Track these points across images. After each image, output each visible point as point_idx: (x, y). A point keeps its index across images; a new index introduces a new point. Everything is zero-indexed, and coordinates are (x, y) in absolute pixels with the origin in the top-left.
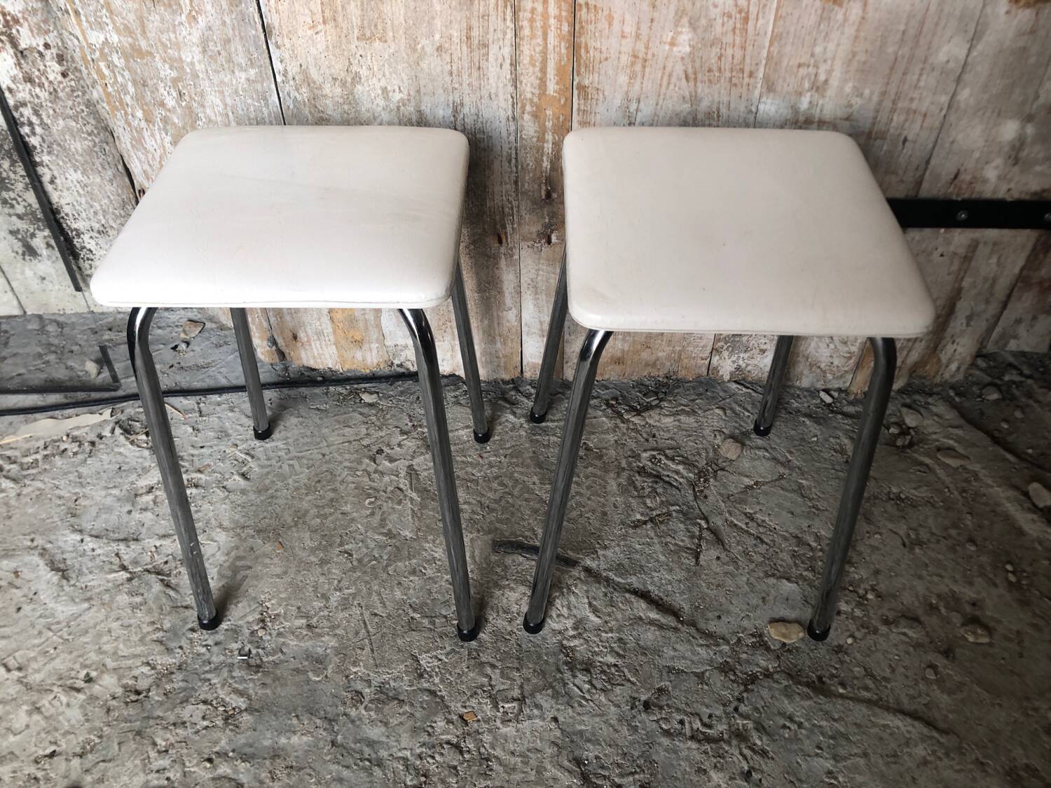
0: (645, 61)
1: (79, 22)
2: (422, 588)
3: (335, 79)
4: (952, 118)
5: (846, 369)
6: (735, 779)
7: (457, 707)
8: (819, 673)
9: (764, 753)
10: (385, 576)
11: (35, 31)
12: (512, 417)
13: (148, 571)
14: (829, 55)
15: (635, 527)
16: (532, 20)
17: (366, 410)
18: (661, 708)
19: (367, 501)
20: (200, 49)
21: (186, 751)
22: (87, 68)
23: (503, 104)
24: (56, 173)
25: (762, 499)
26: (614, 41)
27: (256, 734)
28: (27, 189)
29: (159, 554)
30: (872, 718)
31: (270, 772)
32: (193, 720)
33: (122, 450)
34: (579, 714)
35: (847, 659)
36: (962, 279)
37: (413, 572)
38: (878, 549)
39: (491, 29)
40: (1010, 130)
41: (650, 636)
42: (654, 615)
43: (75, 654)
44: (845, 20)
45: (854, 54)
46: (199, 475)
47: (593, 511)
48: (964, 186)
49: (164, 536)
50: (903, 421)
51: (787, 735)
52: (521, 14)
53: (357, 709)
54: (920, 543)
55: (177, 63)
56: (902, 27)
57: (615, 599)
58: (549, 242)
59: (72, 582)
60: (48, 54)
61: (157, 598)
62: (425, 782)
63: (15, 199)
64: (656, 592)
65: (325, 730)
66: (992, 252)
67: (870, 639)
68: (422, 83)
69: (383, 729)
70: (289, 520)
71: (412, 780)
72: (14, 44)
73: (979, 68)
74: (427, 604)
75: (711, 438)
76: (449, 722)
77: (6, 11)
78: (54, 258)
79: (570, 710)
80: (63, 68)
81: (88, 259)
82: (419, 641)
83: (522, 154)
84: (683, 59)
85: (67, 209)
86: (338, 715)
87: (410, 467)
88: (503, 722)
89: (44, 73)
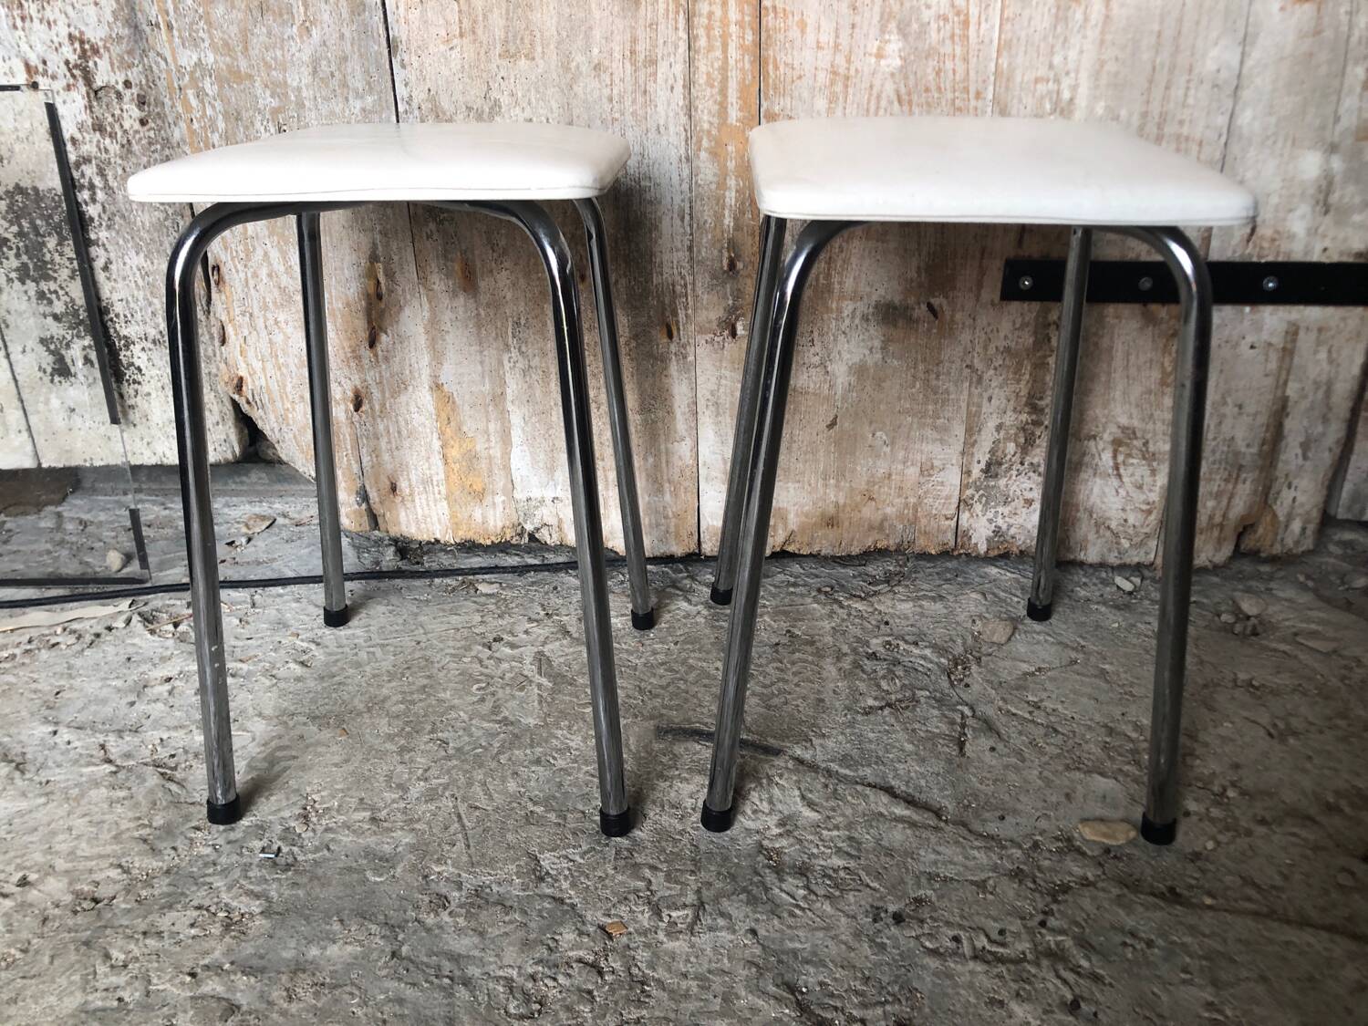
0: (847, 78)
1: (171, 42)
2: (548, 782)
3: (469, 109)
4: (1235, 149)
5: (1147, 530)
6: (1052, 1012)
7: (595, 916)
8: (1169, 883)
9: (1096, 978)
10: (494, 765)
11: (116, 64)
12: (686, 604)
13: (146, 764)
14: (1071, 66)
15: (867, 714)
16: (709, 28)
17: (483, 599)
18: (922, 921)
19: (475, 687)
20: (310, 69)
21: (156, 965)
22: (171, 99)
23: (673, 139)
24: (112, 255)
25: (1048, 685)
26: (808, 55)
27: (272, 942)
28: (72, 278)
29: (163, 747)
30: (1266, 934)
31: (287, 990)
32: (174, 929)
33: (136, 641)
34: (790, 927)
35: (1211, 867)
36: (1286, 383)
37: (538, 762)
38: (1232, 740)
39: (661, 42)
40: (1311, 165)
41: (898, 836)
42: (900, 810)
43: (12, 854)
44: (1086, 19)
45: (1102, 63)
46: (240, 665)
47: (804, 698)
48: (1266, 245)
49: (176, 728)
50: (1239, 608)
51: (1130, 956)
52: (696, 20)
53: (437, 914)
54: (1295, 734)
55: (279, 89)
56: (1156, 27)
57: (840, 791)
58: (734, 334)
59: (28, 776)
60: (127, 94)
61: (151, 791)
62: (539, 1012)
63: (56, 292)
64: (903, 788)
65: (383, 937)
66: (1319, 343)
67: (1243, 842)
68: (576, 112)
69: (476, 940)
70: (361, 707)
71: (518, 1006)
72: (88, 80)
73: (1258, 81)
74: (554, 797)
75: (969, 625)
76: (581, 933)
77: (85, 38)
78: (91, 380)
79: (776, 922)
80: (143, 114)
81: (135, 382)
82: (539, 837)
83: (697, 206)
84: (893, 75)
85: (118, 308)
86: (407, 921)
87: (541, 653)
88: (668, 934)
89: (119, 120)
